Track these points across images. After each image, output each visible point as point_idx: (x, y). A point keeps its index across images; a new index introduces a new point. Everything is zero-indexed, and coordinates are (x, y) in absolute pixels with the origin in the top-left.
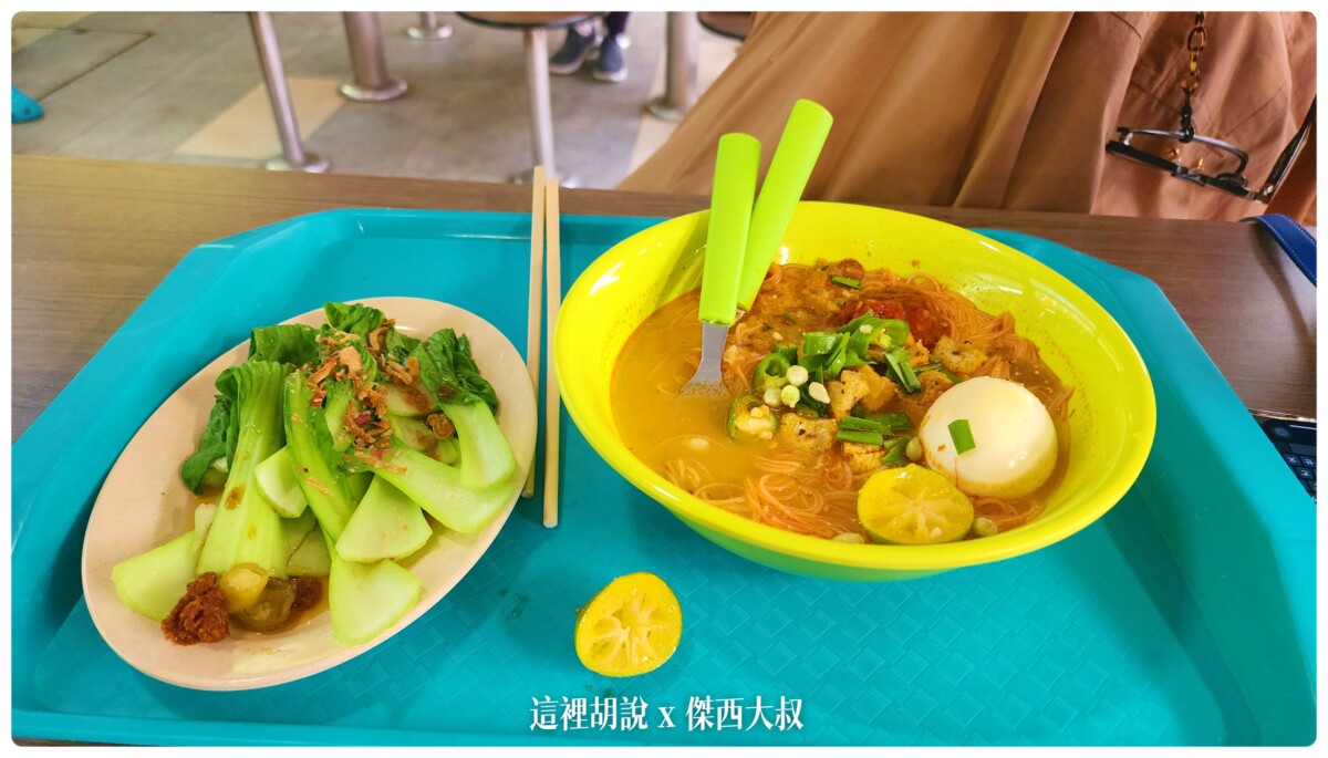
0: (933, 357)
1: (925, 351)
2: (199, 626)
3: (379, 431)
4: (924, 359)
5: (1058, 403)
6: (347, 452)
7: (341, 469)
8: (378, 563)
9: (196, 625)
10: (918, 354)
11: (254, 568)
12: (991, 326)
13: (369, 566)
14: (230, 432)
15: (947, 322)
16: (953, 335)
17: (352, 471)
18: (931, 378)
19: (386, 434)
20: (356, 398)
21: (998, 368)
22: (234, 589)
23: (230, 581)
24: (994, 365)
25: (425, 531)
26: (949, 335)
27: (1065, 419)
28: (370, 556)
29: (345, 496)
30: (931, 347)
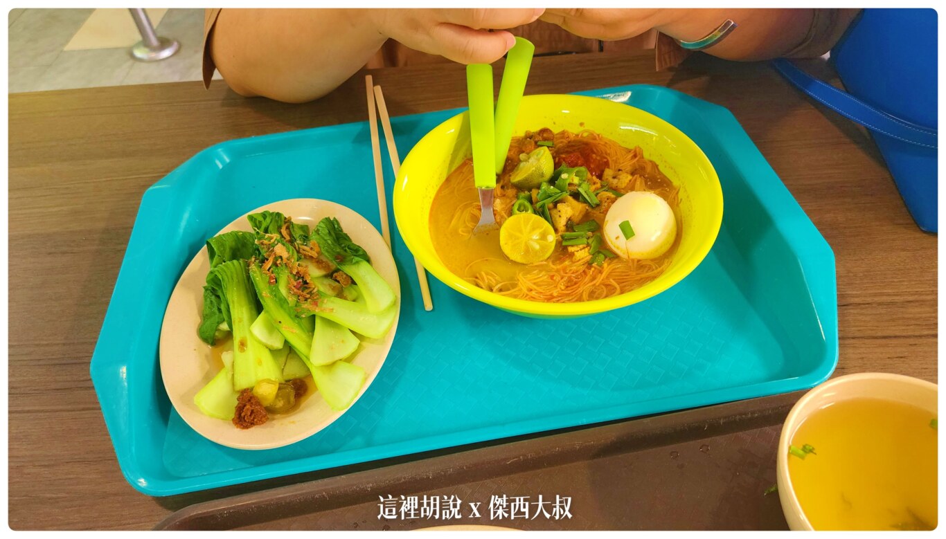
0: (603, 183)
1: (598, 180)
2: (254, 418)
3: (310, 290)
4: (599, 185)
5: (673, 197)
6: (296, 306)
7: (297, 316)
8: (334, 364)
9: (252, 418)
10: (594, 183)
11: (269, 381)
12: (631, 155)
13: (331, 366)
14: (223, 307)
15: (606, 158)
16: (611, 165)
17: (304, 316)
18: (604, 196)
19: (315, 291)
20: (291, 273)
21: (638, 183)
22: (262, 394)
23: (258, 391)
24: (636, 180)
25: (355, 342)
26: (608, 167)
27: (678, 205)
28: (329, 361)
29: (304, 331)
30: (600, 177)
